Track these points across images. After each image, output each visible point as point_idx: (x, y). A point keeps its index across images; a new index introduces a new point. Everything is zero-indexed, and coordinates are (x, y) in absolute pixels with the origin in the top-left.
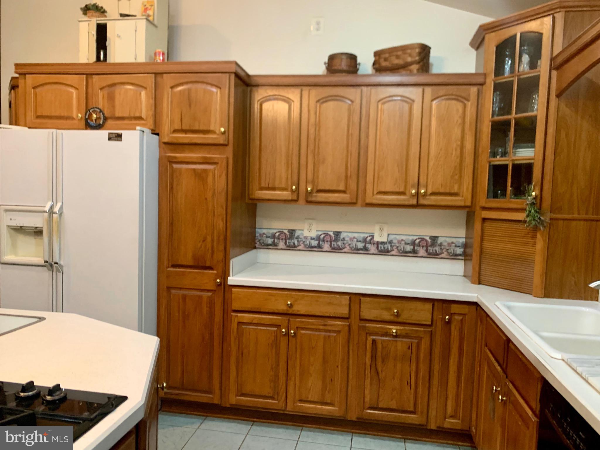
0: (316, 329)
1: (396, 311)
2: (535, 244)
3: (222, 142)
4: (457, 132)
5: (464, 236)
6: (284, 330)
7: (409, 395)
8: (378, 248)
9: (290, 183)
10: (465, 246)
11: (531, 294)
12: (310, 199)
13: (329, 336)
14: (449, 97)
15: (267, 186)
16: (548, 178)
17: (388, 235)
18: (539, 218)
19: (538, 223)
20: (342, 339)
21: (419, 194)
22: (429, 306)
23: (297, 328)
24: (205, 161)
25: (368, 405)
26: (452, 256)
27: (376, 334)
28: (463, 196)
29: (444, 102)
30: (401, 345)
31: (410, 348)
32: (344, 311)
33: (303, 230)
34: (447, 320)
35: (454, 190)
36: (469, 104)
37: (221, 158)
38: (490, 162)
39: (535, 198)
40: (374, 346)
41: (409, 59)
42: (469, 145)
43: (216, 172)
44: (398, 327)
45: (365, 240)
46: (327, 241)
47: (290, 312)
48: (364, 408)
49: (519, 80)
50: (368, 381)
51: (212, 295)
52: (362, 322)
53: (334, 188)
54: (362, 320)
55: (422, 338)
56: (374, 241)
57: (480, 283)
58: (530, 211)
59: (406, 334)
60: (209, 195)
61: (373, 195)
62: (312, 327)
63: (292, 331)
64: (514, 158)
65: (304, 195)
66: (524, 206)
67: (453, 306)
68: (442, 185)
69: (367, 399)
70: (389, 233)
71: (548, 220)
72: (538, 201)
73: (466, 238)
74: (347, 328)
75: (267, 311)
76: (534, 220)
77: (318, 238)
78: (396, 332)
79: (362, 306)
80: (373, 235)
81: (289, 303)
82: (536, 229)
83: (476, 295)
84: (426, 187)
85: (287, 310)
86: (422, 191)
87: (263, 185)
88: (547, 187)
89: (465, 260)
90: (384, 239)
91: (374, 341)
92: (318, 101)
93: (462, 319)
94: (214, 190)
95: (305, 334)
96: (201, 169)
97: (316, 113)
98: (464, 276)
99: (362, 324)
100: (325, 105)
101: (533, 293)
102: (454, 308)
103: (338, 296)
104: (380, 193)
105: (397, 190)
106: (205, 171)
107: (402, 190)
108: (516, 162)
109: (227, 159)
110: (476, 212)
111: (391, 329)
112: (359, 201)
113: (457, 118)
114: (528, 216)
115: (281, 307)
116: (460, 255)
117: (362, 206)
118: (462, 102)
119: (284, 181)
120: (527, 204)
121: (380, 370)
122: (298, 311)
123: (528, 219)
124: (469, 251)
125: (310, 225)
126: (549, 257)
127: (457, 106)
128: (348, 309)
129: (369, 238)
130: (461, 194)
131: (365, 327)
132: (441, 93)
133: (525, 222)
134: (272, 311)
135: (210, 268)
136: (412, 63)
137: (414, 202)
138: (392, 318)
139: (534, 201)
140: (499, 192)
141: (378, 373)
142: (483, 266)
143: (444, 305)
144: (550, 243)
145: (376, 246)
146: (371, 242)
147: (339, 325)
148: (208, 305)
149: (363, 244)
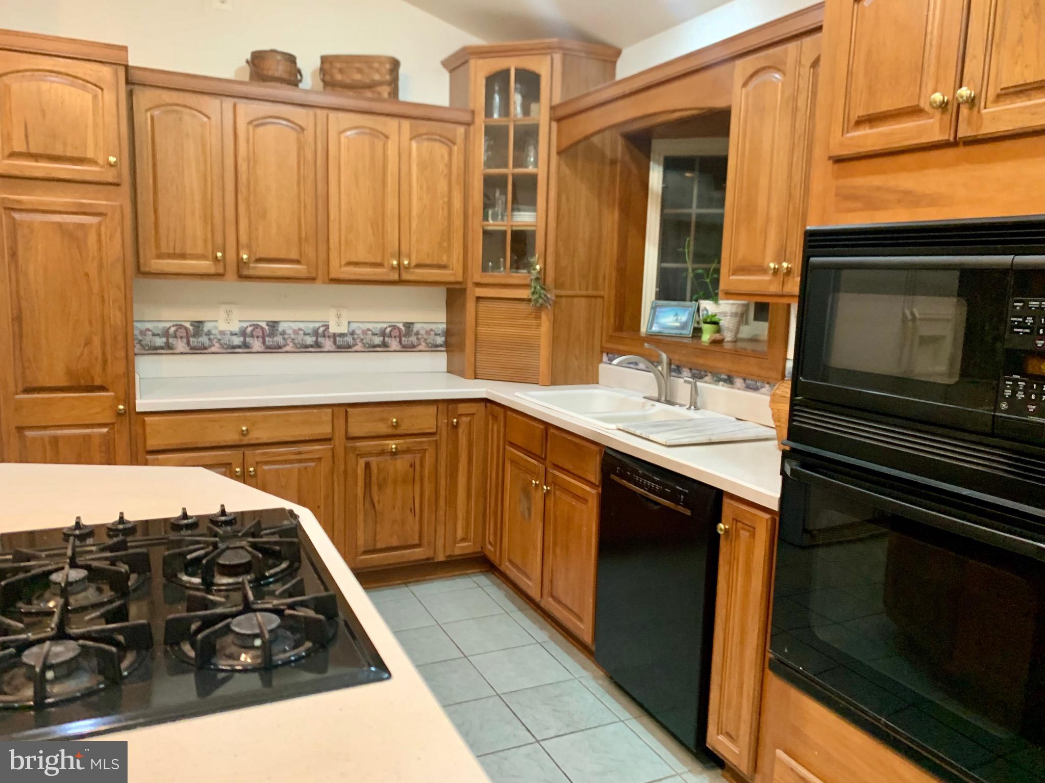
0: (286, 461)
1: (394, 420)
2: (539, 326)
3: (110, 180)
4: (442, 186)
5: (445, 320)
6: (238, 469)
7: (412, 524)
8: (335, 342)
9: (210, 247)
10: (448, 333)
11: (538, 384)
12: (245, 272)
13: (306, 468)
14: (430, 137)
15: (172, 251)
16: (551, 249)
17: (349, 323)
18: (545, 296)
19: (545, 301)
20: (324, 467)
21: (402, 266)
22: (432, 409)
23: (257, 463)
24: (81, 210)
25: (362, 550)
26: (431, 347)
27: (370, 454)
28: (453, 270)
29: (425, 144)
30: (401, 464)
31: (412, 465)
32: (324, 430)
33: (217, 321)
34: (455, 424)
35: (443, 261)
36: (455, 148)
37: (112, 206)
38: (483, 227)
39: (539, 272)
40: (368, 471)
41: (377, 77)
42: (457, 204)
43: (103, 229)
44: (397, 441)
45: (316, 333)
46: (258, 337)
47: (246, 441)
48: (357, 555)
49: (515, 126)
50: (361, 517)
51: (108, 432)
52: (349, 441)
53: (282, 256)
54: (349, 438)
55: (425, 450)
56: (329, 332)
57: (476, 378)
58: (535, 288)
59: (408, 447)
60: (92, 269)
61: (341, 266)
62: (280, 458)
63: (252, 469)
64: (512, 223)
65: (235, 265)
66: (528, 282)
67: (461, 405)
68: (428, 255)
69: (361, 542)
70: (349, 320)
71: (553, 298)
72: (542, 275)
73: (447, 323)
74: (330, 453)
75: (207, 445)
76: (540, 297)
77: (243, 333)
78: (396, 448)
79: (350, 420)
80: (327, 324)
81: (244, 428)
82: (541, 308)
83: (484, 389)
84: (409, 257)
85: (241, 440)
86: (406, 262)
87: (164, 250)
88: (550, 259)
89: (447, 351)
90: (344, 329)
91: (368, 465)
92: (250, 123)
93: (470, 421)
94: (101, 259)
95: (269, 470)
96: (74, 224)
97: (248, 141)
98: (448, 372)
99: (350, 444)
100: (261, 130)
101: (540, 383)
102: (462, 409)
103: (315, 411)
104: (349, 264)
105: (373, 260)
106: (81, 226)
107: (379, 260)
108: (515, 228)
109: (121, 207)
110: (468, 291)
111: (388, 444)
112: (320, 277)
113: (441, 167)
114: (533, 293)
115: (231, 437)
116: (441, 346)
117: (324, 283)
118: (447, 145)
119: (200, 243)
120: (531, 280)
121: (376, 499)
122: (258, 439)
123: (535, 296)
124: (454, 340)
125: (228, 313)
126: (555, 340)
127: (440, 150)
128: (331, 426)
129: (322, 329)
130: (451, 267)
131: (355, 448)
132: (423, 130)
133: (529, 300)
134: (216, 444)
135: (102, 388)
136: (381, 83)
137: (395, 276)
138: (390, 431)
139: (538, 276)
140: (490, 264)
141: (374, 506)
142: (479, 356)
143: (450, 406)
144: (555, 323)
145: (332, 340)
146: (324, 334)
147: (319, 450)
148: (104, 449)
149: (314, 339)
